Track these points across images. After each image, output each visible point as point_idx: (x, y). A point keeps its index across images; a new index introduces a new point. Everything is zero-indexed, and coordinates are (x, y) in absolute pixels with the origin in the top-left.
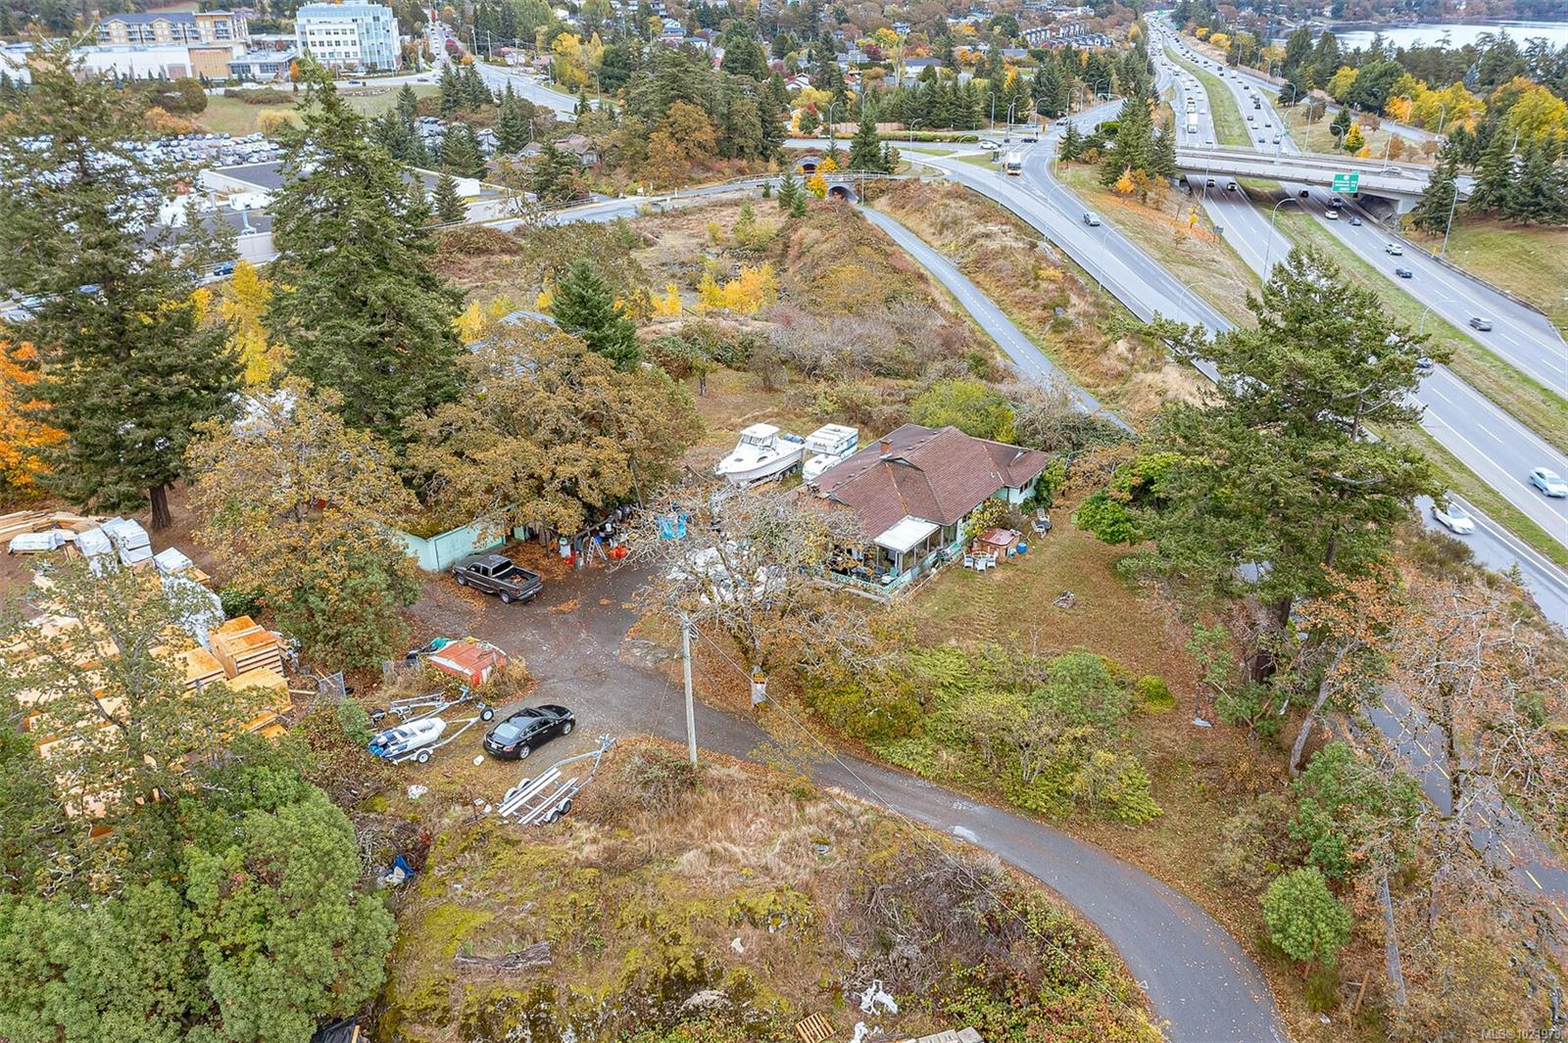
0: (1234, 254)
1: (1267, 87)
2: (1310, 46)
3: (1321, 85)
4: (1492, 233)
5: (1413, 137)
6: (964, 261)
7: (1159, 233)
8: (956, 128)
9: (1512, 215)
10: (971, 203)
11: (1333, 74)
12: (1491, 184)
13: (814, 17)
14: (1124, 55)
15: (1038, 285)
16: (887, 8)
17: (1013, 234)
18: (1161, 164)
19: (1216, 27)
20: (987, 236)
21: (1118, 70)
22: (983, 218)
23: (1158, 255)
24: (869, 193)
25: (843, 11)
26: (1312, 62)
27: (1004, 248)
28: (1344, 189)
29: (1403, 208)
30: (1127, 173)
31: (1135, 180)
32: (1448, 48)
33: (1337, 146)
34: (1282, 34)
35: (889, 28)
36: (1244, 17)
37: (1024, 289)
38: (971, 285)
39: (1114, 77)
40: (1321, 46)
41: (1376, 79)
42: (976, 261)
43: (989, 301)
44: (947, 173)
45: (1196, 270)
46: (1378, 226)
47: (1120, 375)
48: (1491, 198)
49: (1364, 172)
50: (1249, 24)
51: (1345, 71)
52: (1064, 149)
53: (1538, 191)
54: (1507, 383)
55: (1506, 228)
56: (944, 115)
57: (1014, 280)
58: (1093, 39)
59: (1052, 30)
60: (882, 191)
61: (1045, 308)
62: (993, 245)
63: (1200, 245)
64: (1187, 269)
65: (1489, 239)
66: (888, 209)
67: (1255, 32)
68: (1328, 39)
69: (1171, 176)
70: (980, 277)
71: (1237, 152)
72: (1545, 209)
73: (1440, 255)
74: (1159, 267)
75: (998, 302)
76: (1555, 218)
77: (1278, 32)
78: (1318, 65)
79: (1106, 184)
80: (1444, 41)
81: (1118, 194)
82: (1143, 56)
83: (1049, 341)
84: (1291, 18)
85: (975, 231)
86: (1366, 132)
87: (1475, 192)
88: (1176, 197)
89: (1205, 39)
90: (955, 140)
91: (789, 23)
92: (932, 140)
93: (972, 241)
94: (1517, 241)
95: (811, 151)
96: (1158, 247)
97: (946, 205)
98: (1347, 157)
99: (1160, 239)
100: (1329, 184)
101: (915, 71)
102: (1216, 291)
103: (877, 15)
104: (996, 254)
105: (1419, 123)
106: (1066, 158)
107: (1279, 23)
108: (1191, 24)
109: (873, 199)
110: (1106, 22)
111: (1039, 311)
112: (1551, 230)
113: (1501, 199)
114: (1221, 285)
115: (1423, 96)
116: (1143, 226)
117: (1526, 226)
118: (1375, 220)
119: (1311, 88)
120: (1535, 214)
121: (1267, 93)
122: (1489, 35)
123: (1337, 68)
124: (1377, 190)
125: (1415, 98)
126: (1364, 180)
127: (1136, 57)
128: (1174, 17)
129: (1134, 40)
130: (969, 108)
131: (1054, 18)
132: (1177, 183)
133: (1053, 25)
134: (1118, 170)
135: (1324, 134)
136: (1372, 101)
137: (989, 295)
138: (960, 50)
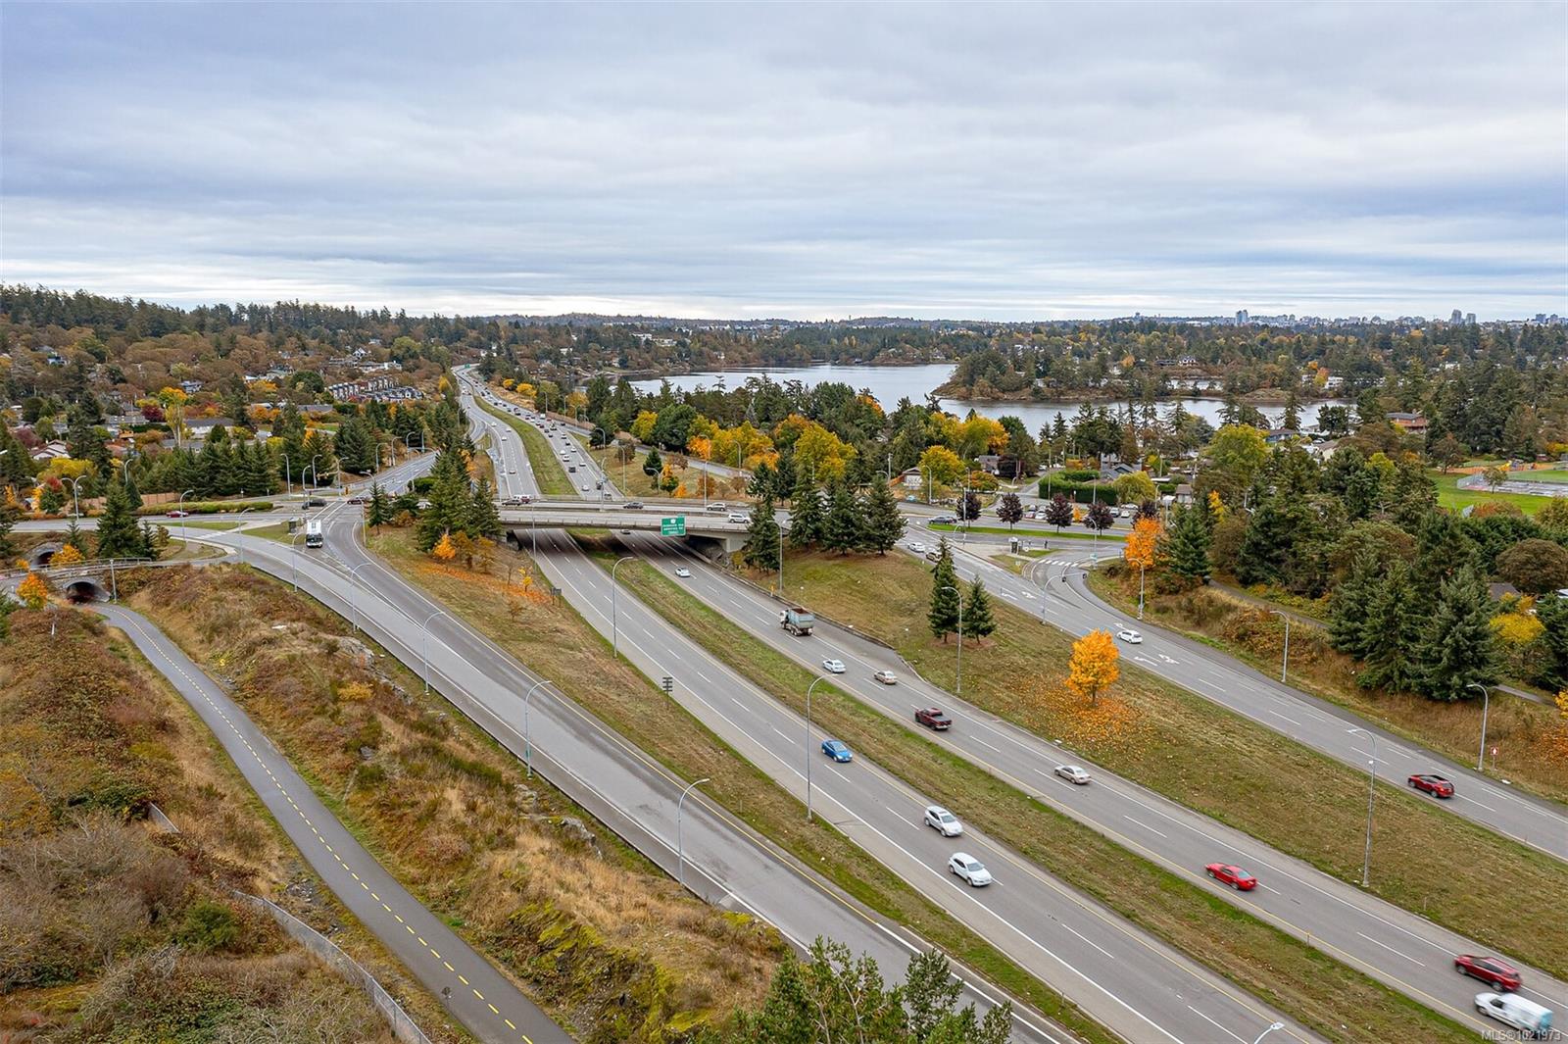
0: (576, 617)
1: (577, 431)
2: (608, 393)
3: (626, 427)
4: (815, 563)
5: (721, 474)
6: (240, 679)
7: (491, 604)
8: (248, 494)
9: (831, 546)
10: (254, 593)
11: (635, 417)
12: (804, 518)
13: (81, 377)
14: (435, 406)
15: (338, 712)
16: (173, 367)
17: (306, 634)
18: (483, 523)
19: (521, 379)
20: (270, 641)
21: (430, 422)
22: (268, 614)
23: (493, 634)
24: (124, 587)
25: (118, 371)
26: (613, 408)
27: (292, 658)
28: (673, 532)
29: (732, 547)
30: (445, 536)
31: (455, 544)
32: (725, 391)
33: (654, 486)
34: (580, 383)
35: (176, 387)
36: (544, 369)
37: (319, 719)
38: (245, 717)
39: (426, 429)
40: (618, 391)
41: (675, 421)
42: (255, 681)
43: (269, 743)
44: (230, 551)
45: (539, 647)
46: (712, 566)
47: (457, 859)
48: (809, 531)
49: (688, 513)
50: (551, 376)
51: (644, 414)
52: (372, 513)
53: (848, 521)
54: (891, 741)
55: (828, 559)
56: (231, 481)
57: (305, 707)
58: (403, 392)
59: (360, 384)
60: (142, 583)
61: (346, 748)
62: (278, 655)
63: (541, 614)
64: (529, 647)
65: (816, 572)
66: (148, 607)
67: (556, 383)
68: (623, 384)
69: (497, 533)
70: (261, 704)
71: (561, 501)
72: (859, 539)
73: (780, 593)
74: (495, 650)
75: (283, 743)
76: (868, 547)
77: (576, 381)
78: (619, 410)
79: (425, 550)
80: (719, 385)
81: (439, 560)
82: (455, 406)
83: (354, 804)
84: (586, 368)
85: (255, 634)
86: (677, 471)
87: (794, 526)
88: (503, 556)
89: (512, 389)
90: (241, 509)
91: (50, 385)
92: (215, 511)
93: (250, 651)
94: (843, 571)
95: (51, 536)
96: (493, 622)
97: (220, 600)
98: (664, 496)
99: (493, 610)
100: (658, 529)
101: (202, 431)
102: (567, 672)
103: (161, 374)
104: (281, 667)
105: (720, 459)
106: (376, 522)
107: (576, 373)
108: (497, 376)
109: (129, 593)
110: (414, 376)
111: (338, 755)
112: (867, 557)
113: (817, 532)
114: (571, 663)
115: (717, 435)
116: (473, 597)
117: (845, 555)
118: (709, 561)
119: (617, 431)
120: (851, 544)
121: (578, 437)
122: (755, 380)
123: (637, 412)
124: (704, 531)
125: (711, 436)
126: (691, 522)
127: (447, 408)
128: (480, 370)
129: (443, 392)
130: (261, 471)
131: (361, 374)
132: (504, 539)
133: (360, 380)
134: (436, 536)
135: (638, 475)
136: (674, 441)
137: (271, 733)
138: (253, 409)
